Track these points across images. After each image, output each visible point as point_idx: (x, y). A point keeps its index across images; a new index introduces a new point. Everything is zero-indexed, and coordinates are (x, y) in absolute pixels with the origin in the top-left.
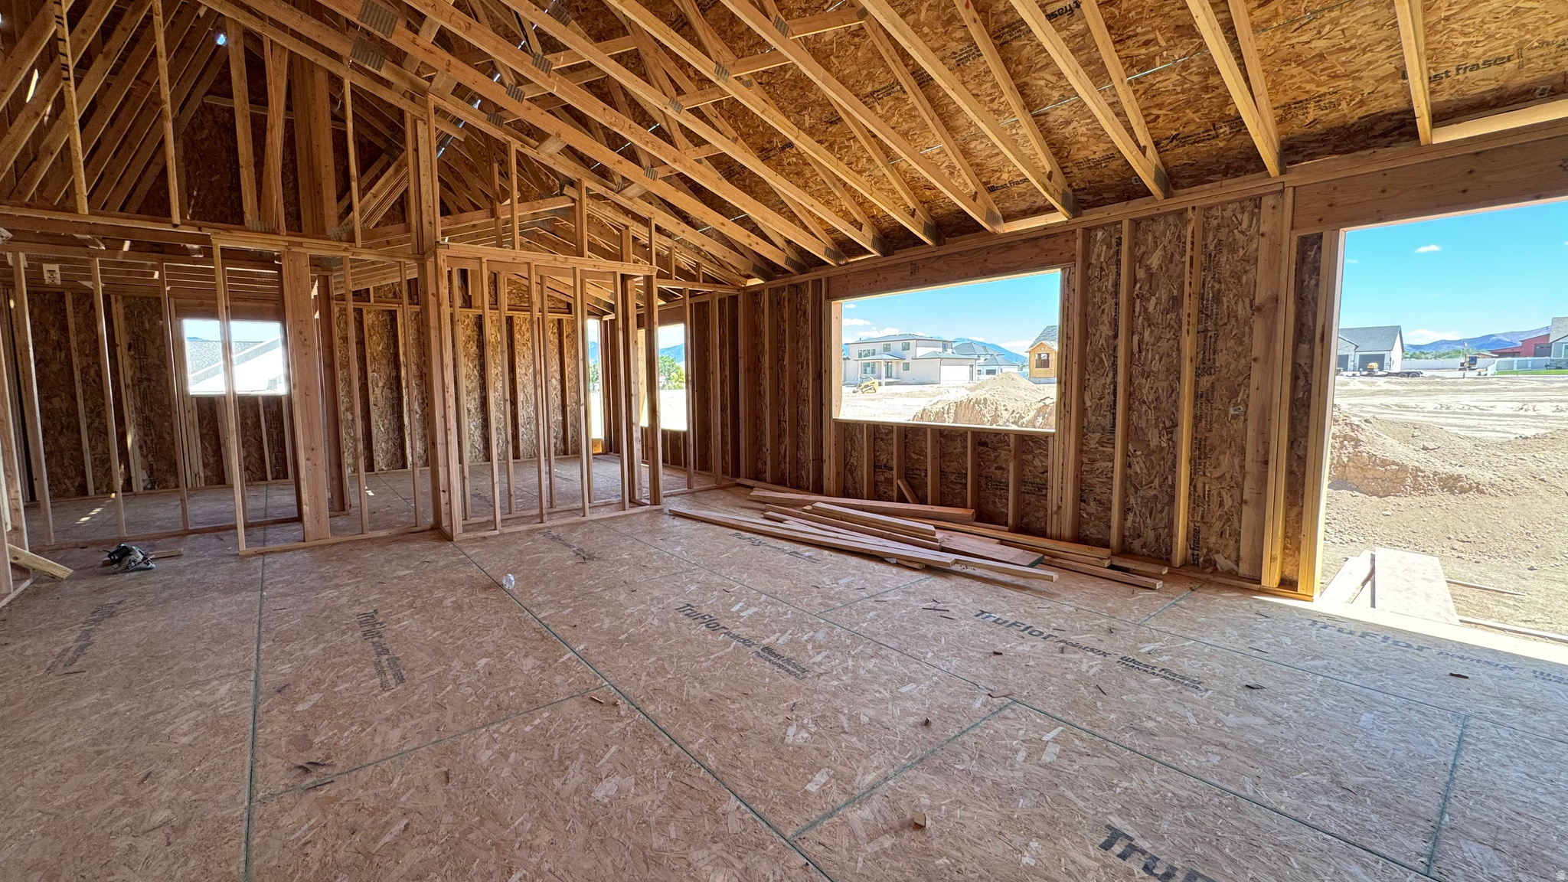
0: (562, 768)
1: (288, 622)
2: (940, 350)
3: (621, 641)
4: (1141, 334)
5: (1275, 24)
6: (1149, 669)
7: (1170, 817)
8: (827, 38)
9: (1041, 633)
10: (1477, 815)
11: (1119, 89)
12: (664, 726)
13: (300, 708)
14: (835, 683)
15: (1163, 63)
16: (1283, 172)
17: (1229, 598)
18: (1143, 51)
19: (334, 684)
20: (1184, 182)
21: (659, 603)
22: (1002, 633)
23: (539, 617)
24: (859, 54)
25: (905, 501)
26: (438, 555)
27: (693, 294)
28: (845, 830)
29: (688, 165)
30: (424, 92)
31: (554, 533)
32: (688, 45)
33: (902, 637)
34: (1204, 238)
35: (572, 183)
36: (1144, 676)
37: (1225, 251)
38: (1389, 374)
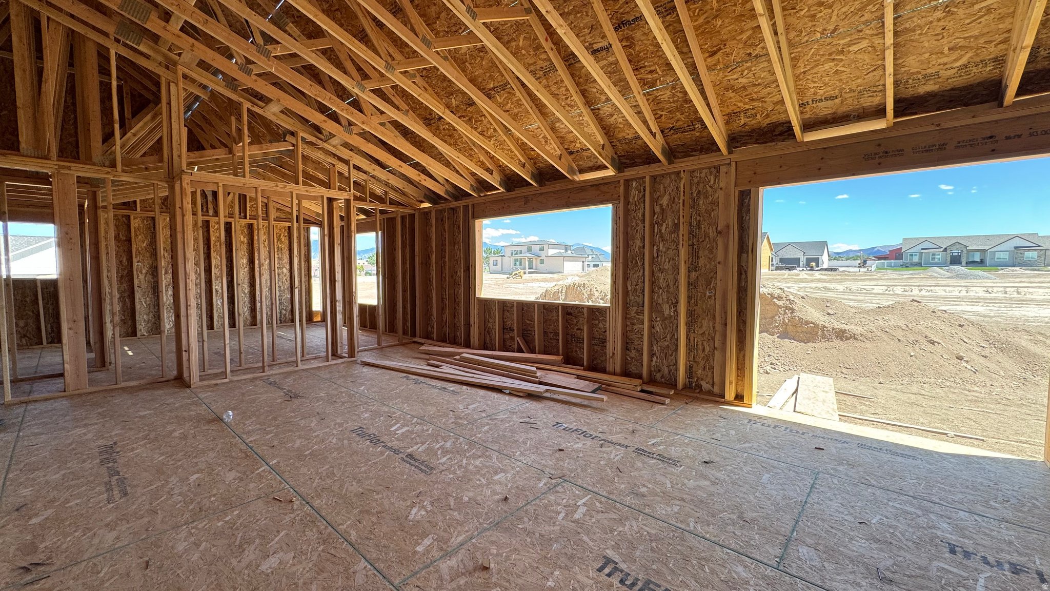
0: (241, 550)
1: (37, 455)
2: (563, 251)
3: (306, 456)
4: (658, 246)
5: (719, 68)
6: (650, 455)
7: (641, 548)
8: (463, 51)
9: (591, 435)
10: (811, 530)
11: (638, 97)
12: (324, 514)
13: (34, 521)
14: (451, 476)
15: (661, 85)
16: (730, 153)
17: (706, 408)
18: (650, 76)
19: (67, 501)
20: (679, 155)
21: (339, 427)
22: (567, 437)
23: (247, 441)
24: (484, 63)
25: (522, 351)
26: (176, 399)
27: (382, 212)
28: (436, 575)
29: (373, 126)
30: (175, 64)
31: (272, 380)
32: (365, 48)
33: (502, 443)
34: (691, 189)
35: (293, 134)
36: (647, 459)
37: (702, 197)
38: (821, 270)
